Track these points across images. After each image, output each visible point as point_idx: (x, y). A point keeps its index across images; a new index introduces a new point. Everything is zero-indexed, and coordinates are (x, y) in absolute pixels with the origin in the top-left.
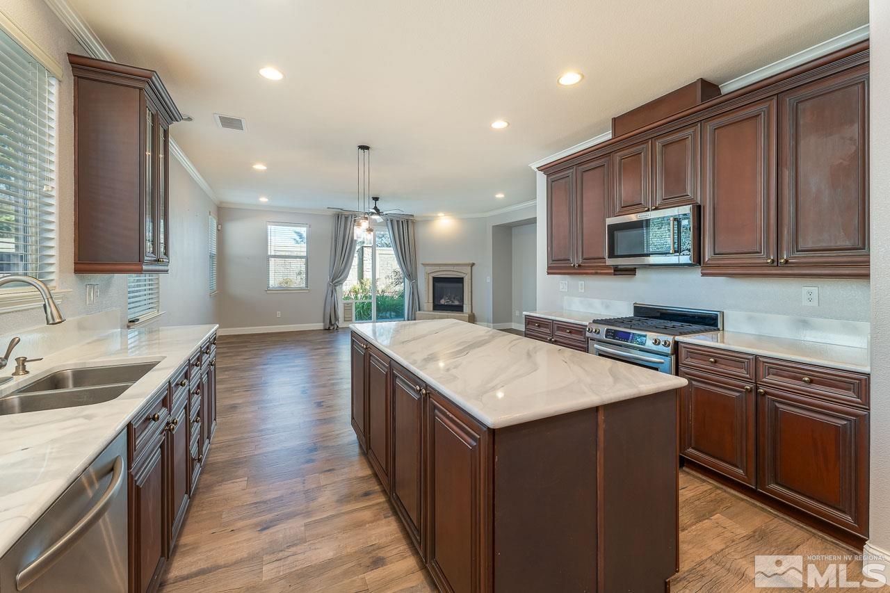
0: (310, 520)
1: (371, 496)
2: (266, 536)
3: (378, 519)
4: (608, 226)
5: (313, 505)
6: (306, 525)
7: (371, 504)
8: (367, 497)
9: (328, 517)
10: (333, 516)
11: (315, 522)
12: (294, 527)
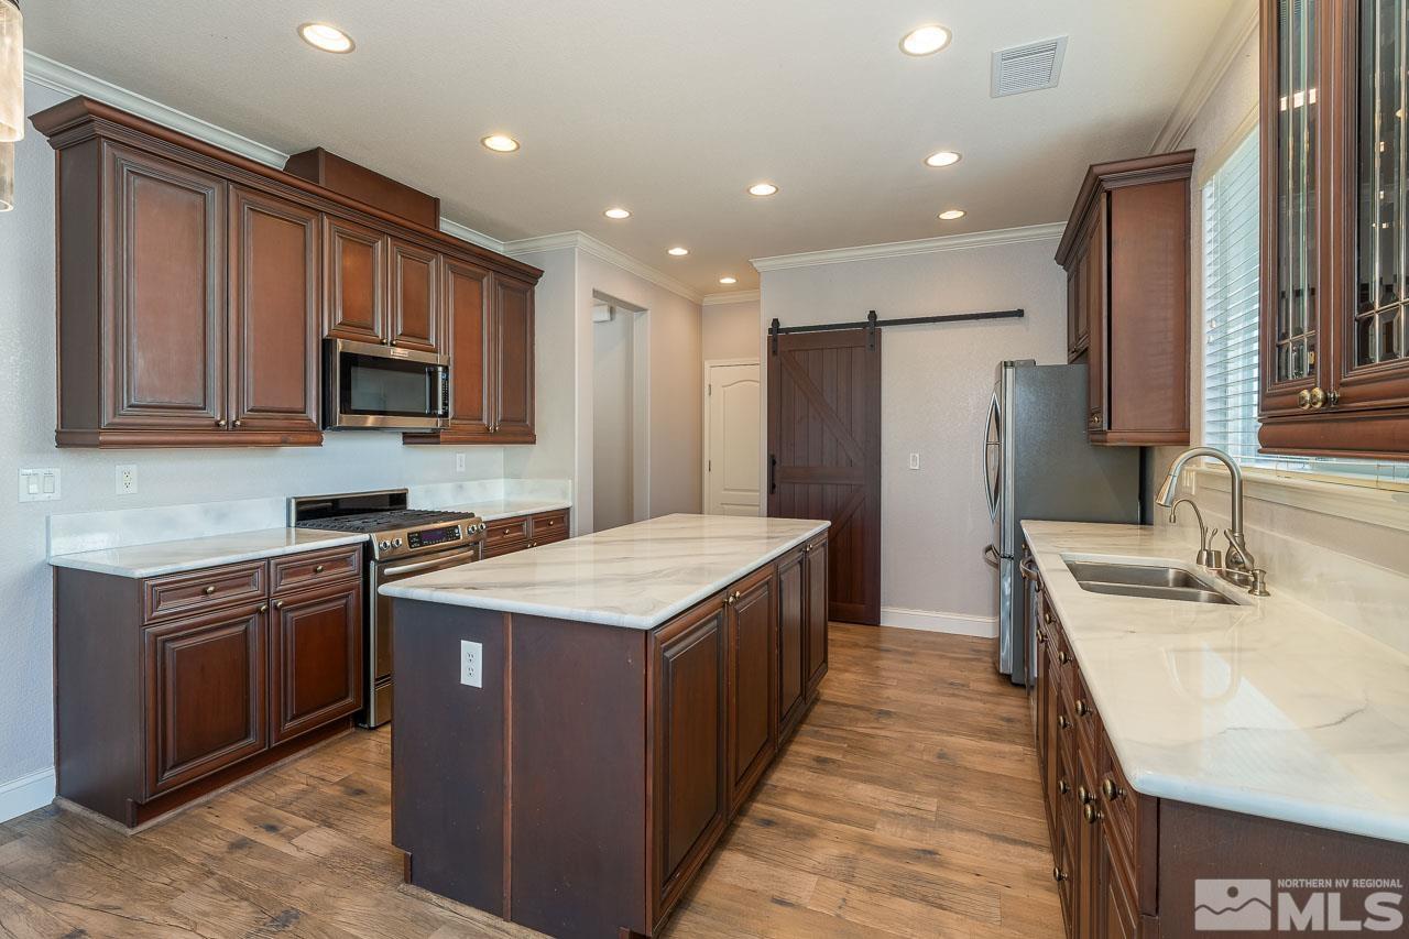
0: (866, 832)
1: (766, 817)
2: (929, 841)
3: (786, 789)
4: (341, 353)
5: (850, 850)
6: (872, 827)
7: (776, 809)
8: (771, 818)
9: (841, 822)
10: (833, 819)
11: (859, 825)
12: (886, 834)
